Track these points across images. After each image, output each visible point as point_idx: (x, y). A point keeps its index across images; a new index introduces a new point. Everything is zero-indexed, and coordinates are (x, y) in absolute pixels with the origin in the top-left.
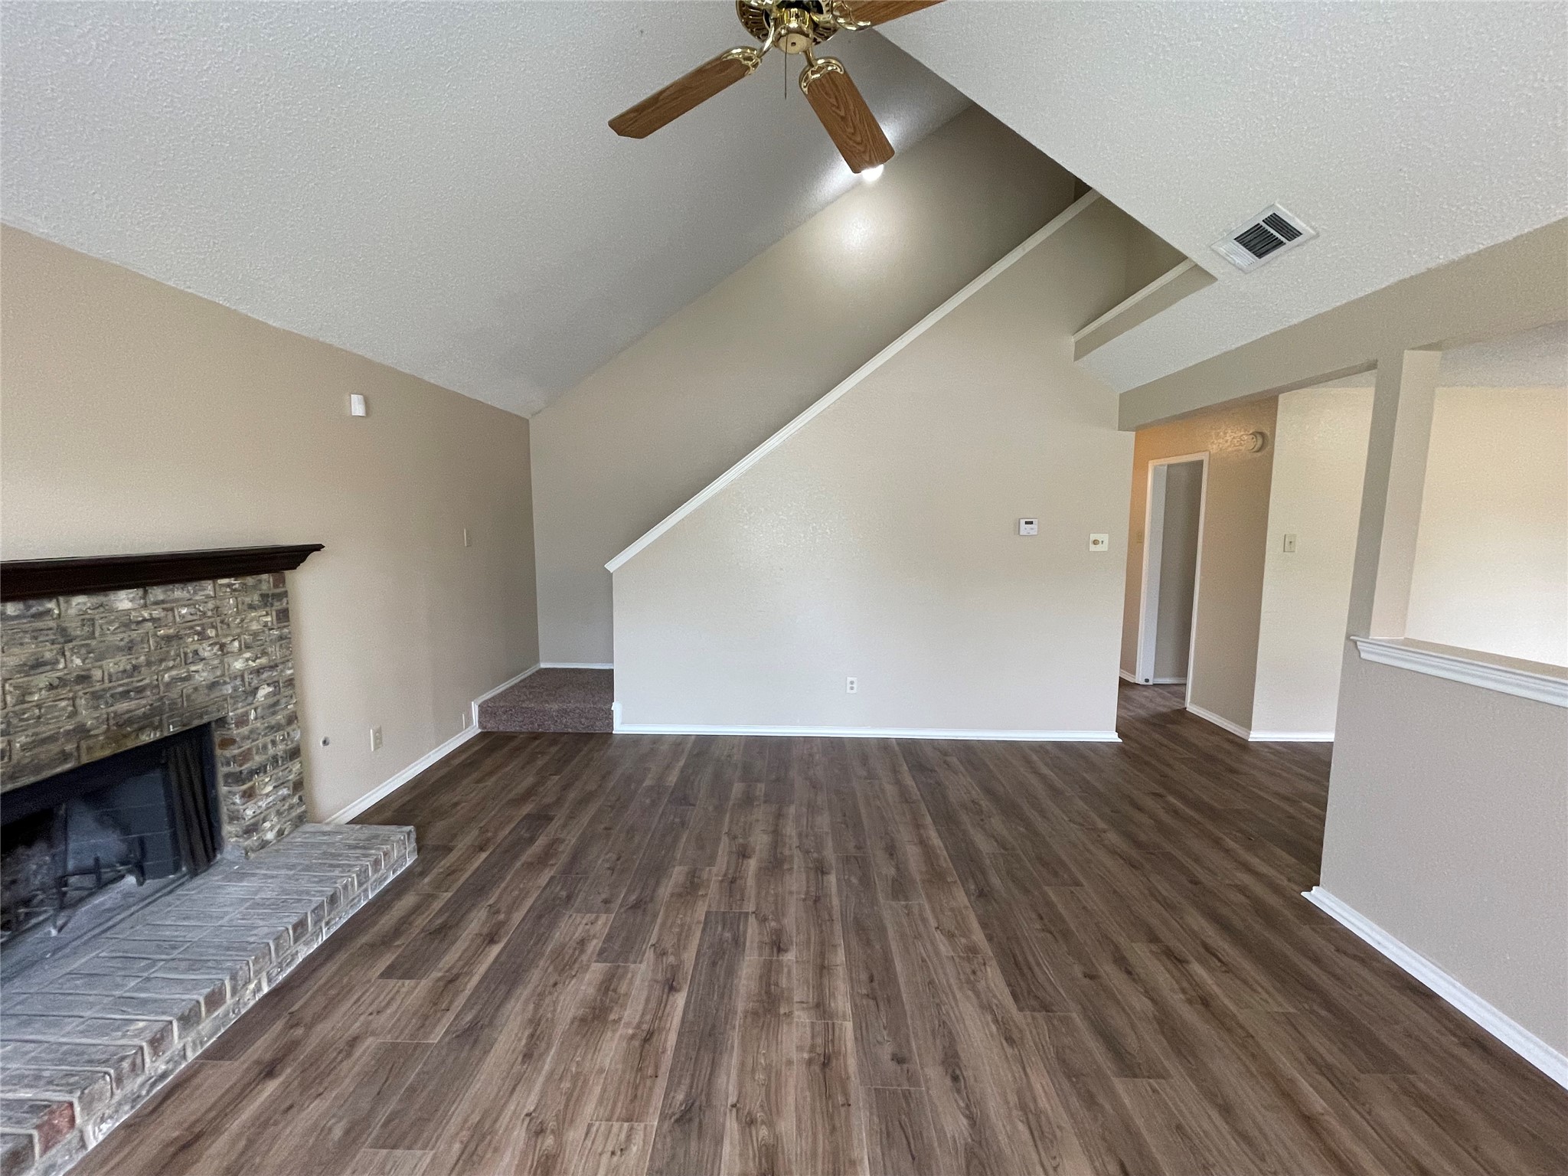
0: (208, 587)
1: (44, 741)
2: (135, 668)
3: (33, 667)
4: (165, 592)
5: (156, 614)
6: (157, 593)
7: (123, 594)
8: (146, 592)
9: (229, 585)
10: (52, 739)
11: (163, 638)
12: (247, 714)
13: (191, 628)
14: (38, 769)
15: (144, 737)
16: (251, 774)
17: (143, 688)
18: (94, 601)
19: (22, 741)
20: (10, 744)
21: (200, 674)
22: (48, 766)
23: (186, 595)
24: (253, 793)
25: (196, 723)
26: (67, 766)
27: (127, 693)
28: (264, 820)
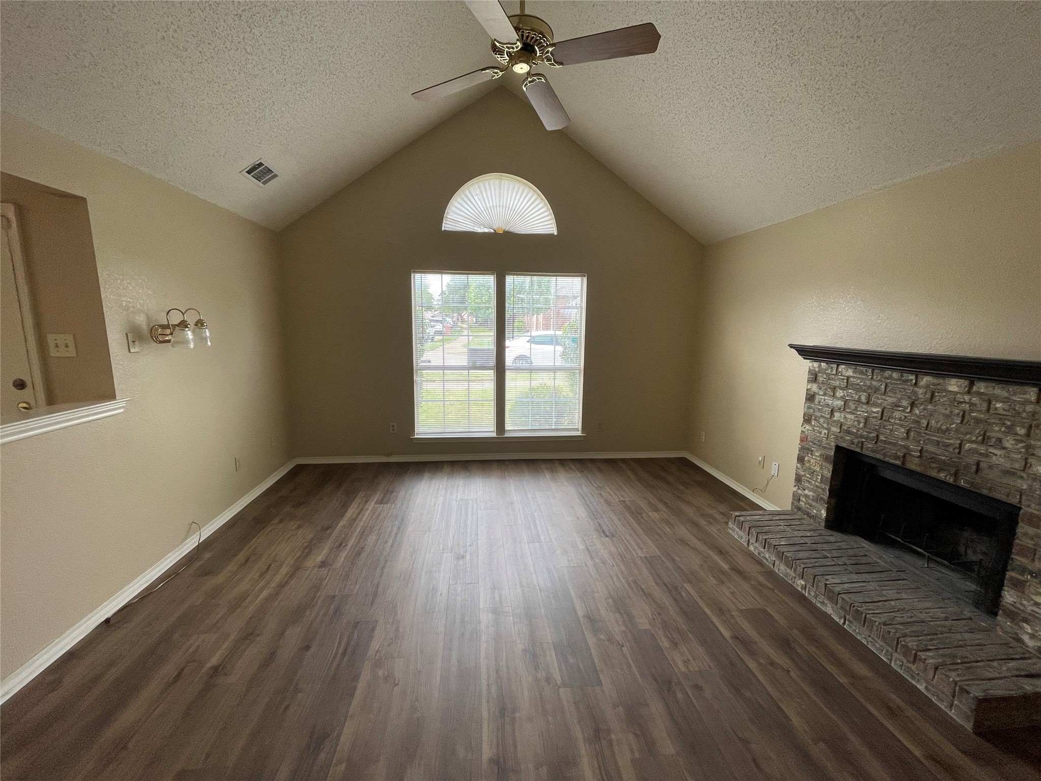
2: (948, 429)
3: (897, 406)
5: (974, 400)
6: (981, 387)
7: (955, 381)
8: (972, 384)
11: (975, 418)
13: (1000, 419)
14: (885, 455)
15: (942, 476)
16: (1024, 570)
17: (949, 445)
18: (936, 381)
19: (882, 438)
20: (877, 436)
21: (998, 458)
22: (889, 457)
23: (1005, 394)
24: (1019, 586)
25: (985, 492)
26: (898, 462)
27: (938, 443)
28: (1026, 621)
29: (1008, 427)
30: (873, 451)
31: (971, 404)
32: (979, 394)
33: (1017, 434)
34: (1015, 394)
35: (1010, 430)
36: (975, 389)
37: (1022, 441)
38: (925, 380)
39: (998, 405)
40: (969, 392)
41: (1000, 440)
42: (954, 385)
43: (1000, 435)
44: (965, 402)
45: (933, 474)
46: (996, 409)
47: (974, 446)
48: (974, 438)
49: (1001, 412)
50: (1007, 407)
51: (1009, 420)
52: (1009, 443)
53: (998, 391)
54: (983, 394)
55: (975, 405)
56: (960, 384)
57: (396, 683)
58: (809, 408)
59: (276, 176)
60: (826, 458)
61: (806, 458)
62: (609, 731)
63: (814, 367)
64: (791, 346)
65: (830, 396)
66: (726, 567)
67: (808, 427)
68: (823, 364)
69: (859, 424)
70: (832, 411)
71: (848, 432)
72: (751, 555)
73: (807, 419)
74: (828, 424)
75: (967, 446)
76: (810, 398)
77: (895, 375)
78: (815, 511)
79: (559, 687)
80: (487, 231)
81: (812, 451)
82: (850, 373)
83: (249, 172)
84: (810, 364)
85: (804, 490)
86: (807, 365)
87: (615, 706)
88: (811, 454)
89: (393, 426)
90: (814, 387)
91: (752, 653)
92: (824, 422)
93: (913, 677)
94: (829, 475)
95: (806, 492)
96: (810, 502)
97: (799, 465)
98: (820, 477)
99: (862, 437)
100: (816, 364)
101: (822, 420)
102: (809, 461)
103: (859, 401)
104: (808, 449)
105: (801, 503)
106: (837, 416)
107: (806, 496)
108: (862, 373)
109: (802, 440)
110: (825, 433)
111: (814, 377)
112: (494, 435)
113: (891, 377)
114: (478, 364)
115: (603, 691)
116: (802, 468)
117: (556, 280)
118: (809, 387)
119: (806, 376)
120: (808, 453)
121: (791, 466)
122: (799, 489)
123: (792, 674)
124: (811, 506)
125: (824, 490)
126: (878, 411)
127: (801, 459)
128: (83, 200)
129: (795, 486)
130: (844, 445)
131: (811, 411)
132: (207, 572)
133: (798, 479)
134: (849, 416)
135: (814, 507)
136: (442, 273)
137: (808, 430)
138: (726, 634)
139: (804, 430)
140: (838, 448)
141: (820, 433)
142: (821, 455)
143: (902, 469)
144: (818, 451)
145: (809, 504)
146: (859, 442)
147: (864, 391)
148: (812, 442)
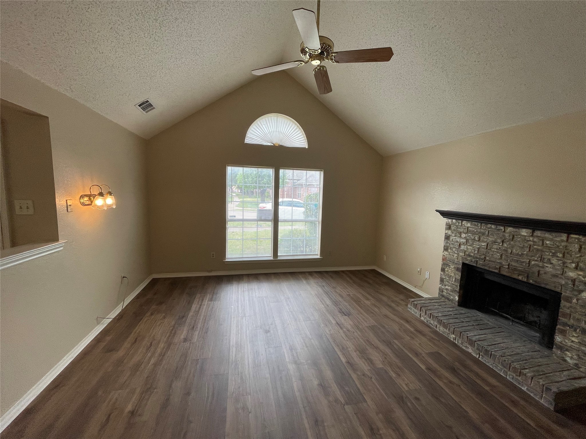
1: (492, 261)
3: (495, 242)
4: (541, 233)
6: (538, 233)
7: (524, 230)
8: (533, 232)
10: (494, 262)
11: (535, 249)
12: (571, 298)
13: (549, 249)
14: (489, 267)
15: (520, 278)
16: (565, 324)
17: (523, 262)
18: (514, 230)
19: (487, 258)
20: (485, 257)
21: (549, 268)
22: (492, 268)
23: (551, 237)
24: (563, 333)
25: (543, 286)
26: (496, 271)
27: (517, 261)
28: (567, 350)
29: (553, 253)
30: (483, 266)
31: (534, 241)
32: (538, 237)
33: (558, 257)
34: (556, 237)
35: (554, 255)
36: (535, 234)
37: (560, 260)
38: (509, 229)
39: (548, 242)
40: (532, 236)
41: (549, 259)
42: (524, 232)
43: (549, 257)
44: (530, 241)
45: (515, 276)
46: (547, 244)
47: (536, 263)
48: (536, 259)
49: (549, 246)
50: (552, 243)
51: (554, 250)
52: (554, 261)
53: (547, 235)
55: (536, 242)
56: (527, 231)
57: (249, 411)
58: (447, 243)
59: (154, 108)
60: (457, 269)
61: (446, 269)
62: (378, 430)
63: (449, 222)
64: (437, 211)
65: (458, 237)
66: (412, 330)
67: (446, 253)
68: (454, 221)
69: (475, 251)
70: (460, 244)
71: (469, 256)
72: (423, 322)
73: (446, 249)
74: (458, 251)
75: (533, 262)
76: (447, 237)
77: (493, 226)
78: (452, 297)
79: (344, 405)
80: (269, 145)
81: (449, 265)
82: (469, 225)
83: (140, 106)
84: (447, 220)
85: (446, 286)
86: (444, 221)
87: (377, 414)
88: (449, 267)
89: (213, 254)
90: (449, 232)
91: (440, 377)
92: (455, 250)
93: (519, 384)
94: (459, 278)
95: (447, 287)
96: (449, 292)
97: (442, 273)
98: (454, 279)
99: (477, 258)
100: (450, 220)
101: (454, 249)
102: (448, 271)
103: (474, 239)
104: (447, 265)
105: (444, 293)
106: (462, 247)
107: (447, 289)
108: (475, 225)
109: (443, 260)
110: (456, 256)
111: (449, 227)
112: (272, 258)
113: (491, 228)
114: (263, 218)
115: (368, 405)
116: (444, 274)
117: (306, 173)
118: (446, 232)
119: (444, 226)
120: (447, 267)
121: (438, 273)
122: (442, 285)
123: (462, 387)
124: (450, 294)
125: (456, 286)
126: (484, 246)
127: (443, 270)
128: (47, 118)
129: (440, 284)
130: (467, 262)
131: (448, 244)
132: (110, 349)
133: (442, 280)
134: (469, 247)
135: (452, 295)
136: (243, 167)
137: (447, 254)
138: (423, 367)
139: (444, 254)
140: (464, 264)
141: (454, 256)
142: (454, 268)
143: (499, 275)
144: (452, 266)
145: (448, 293)
146: (475, 261)
147: (477, 234)
148: (449, 261)
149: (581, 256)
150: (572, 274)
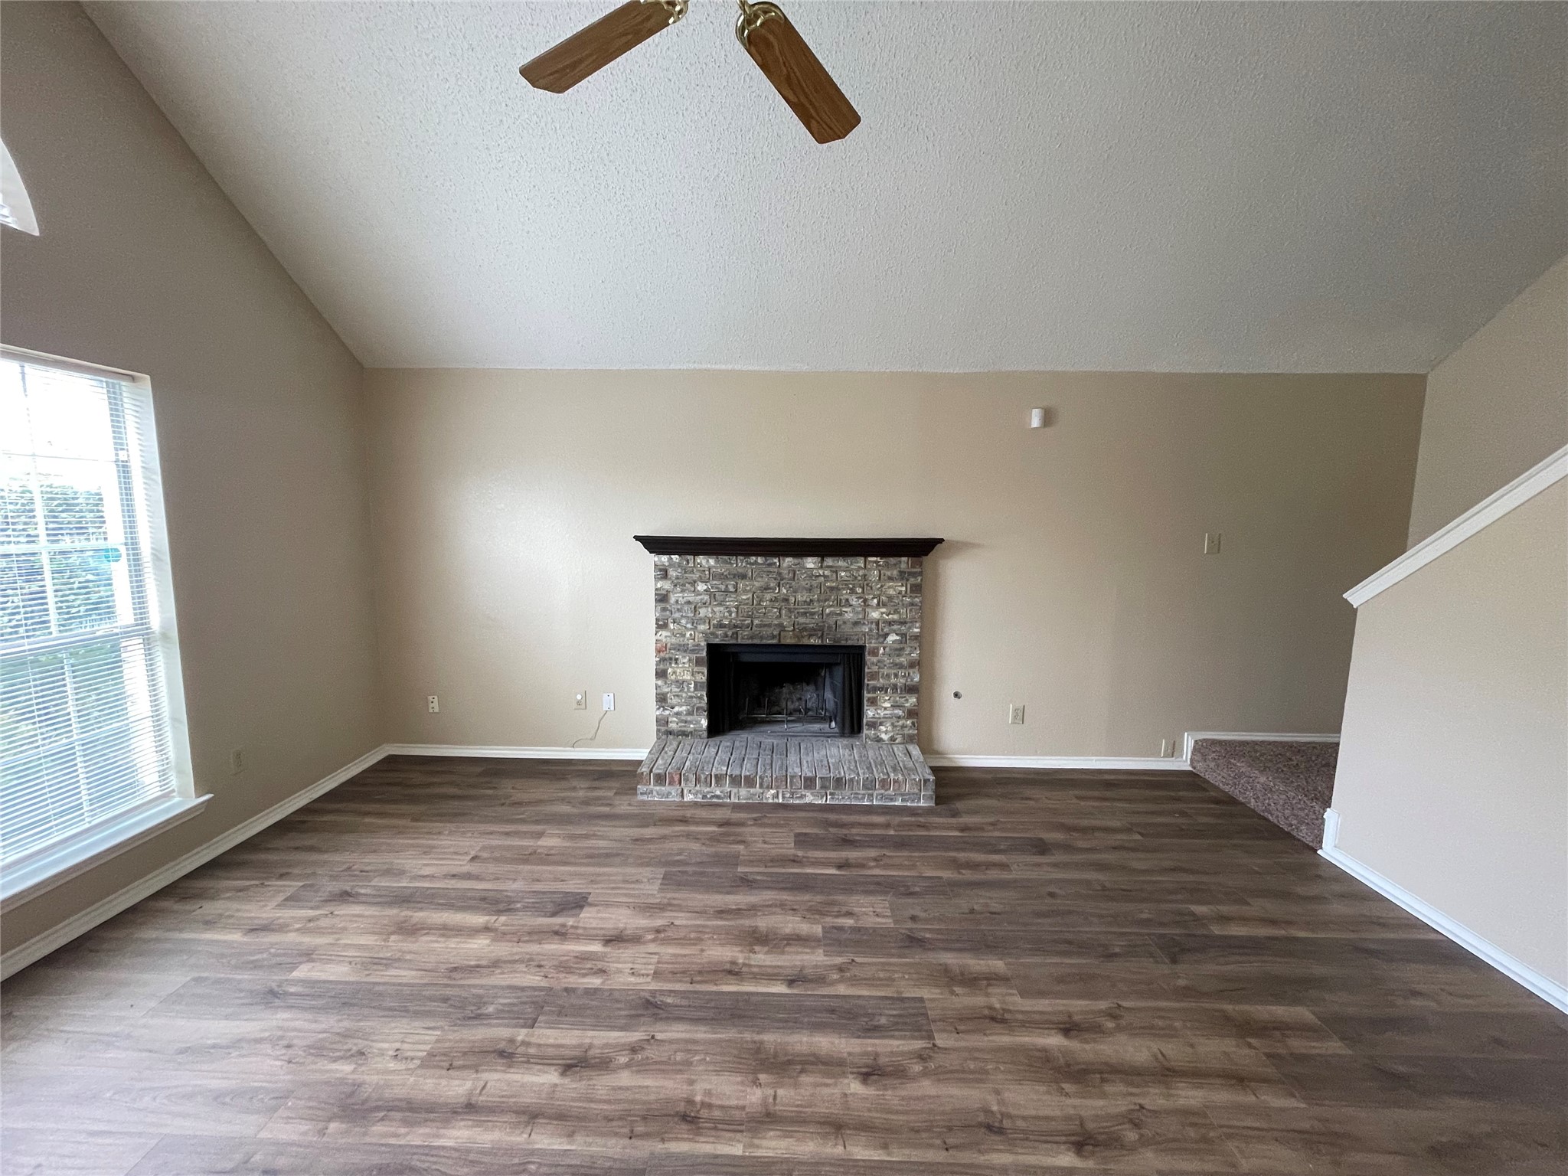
0: (861, 561)
1: (765, 625)
2: (811, 601)
3: (765, 589)
4: (833, 561)
5: (826, 573)
6: (829, 561)
7: (810, 559)
8: (822, 560)
9: (876, 562)
10: (769, 626)
11: (828, 587)
12: (878, 649)
13: (846, 585)
14: (762, 638)
15: (812, 641)
16: (875, 689)
17: (814, 613)
18: (796, 561)
19: (756, 622)
20: (752, 621)
21: (849, 615)
22: (766, 639)
23: (845, 564)
24: (873, 702)
25: (843, 643)
26: (774, 641)
27: (806, 613)
28: (881, 724)
29: (851, 589)
30: (752, 638)
31: (824, 576)
32: (828, 567)
33: (857, 593)
34: (852, 564)
35: (853, 591)
36: (825, 564)
37: (860, 598)
38: (788, 561)
39: (843, 574)
40: (821, 567)
41: (847, 600)
42: (810, 563)
43: (846, 597)
44: (820, 575)
45: (805, 641)
46: (842, 577)
47: (832, 609)
48: (831, 603)
49: (846, 579)
50: (848, 574)
51: (851, 584)
52: (854, 601)
53: (841, 563)
54: (831, 567)
55: (827, 576)
56: (814, 561)
58: (664, 610)
60: (698, 662)
61: (670, 671)
63: (661, 561)
64: (637, 538)
65: (690, 591)
67: (664, 633)
68: (675, 558)
69: (730, 615)
70: (695, 607)
71: (721, 626)
73: (661, 625)
74: (693, 623)
75: (828, 611)
76: (662, 598)
77: (760, 560)
78: (692, 726)
81: (676, 660)
82: (712, 562)
84: (656, 559)
85: (673, 708)
88: (676, 663)
90: (666, 585)
92: (687, 623)
94: (704, 679)
95: (677, 709)
97: (660, 683)
98: (693, 686)
99: (736, 626)
100: (665, 558)
101: (683, 622)
102: (674, 673)
103: (726, 591)
104: (671, 659)
105: (670, 725)
106: (703, 612)
108: (726, 562)
109: (658, 651)
110: (691, 635)
111: (663, 573)
113: (756, 563)
116: (666, 683)
118: (659, 586)
120: (670, 663)
125: (701, 698)
126: (748, 599)
127: (661, 674)
129: (658, 709)
130: (717, 641)
133: (662, 699)
134: (716, 609)
135: (691, 722)
137: (666, 637)
139: (660, 638)
140: (711, 647)
141: (684, 636)
142: (690, 660)
143: (780, 647)
144: (684, 657)
145: (682, 721)
146: (733, 634)
147: (731, 579)
148: (674, 649)
149: (882, 586)
150: (875, 615)
